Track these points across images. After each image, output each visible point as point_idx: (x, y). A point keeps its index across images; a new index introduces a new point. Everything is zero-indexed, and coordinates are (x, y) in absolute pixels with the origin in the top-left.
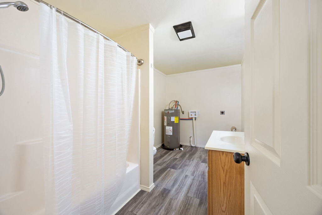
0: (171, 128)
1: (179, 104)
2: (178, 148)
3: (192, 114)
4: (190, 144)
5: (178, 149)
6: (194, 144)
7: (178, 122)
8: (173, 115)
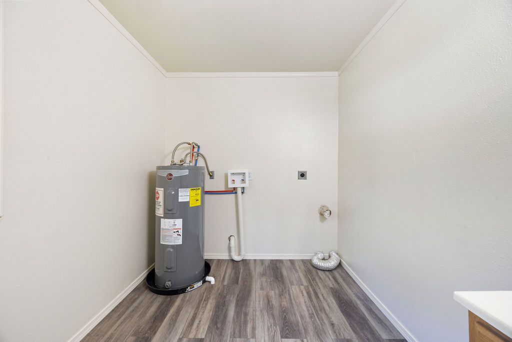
0: (179, 223)
1: (201, 151)
2: (199, 281)
3: (234, 178)
4: (230, 256)
5: (200, 283)
6: (239, 255)
7: (199, 203)
8: (183, 183)
